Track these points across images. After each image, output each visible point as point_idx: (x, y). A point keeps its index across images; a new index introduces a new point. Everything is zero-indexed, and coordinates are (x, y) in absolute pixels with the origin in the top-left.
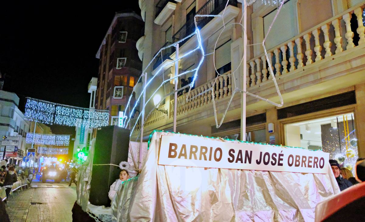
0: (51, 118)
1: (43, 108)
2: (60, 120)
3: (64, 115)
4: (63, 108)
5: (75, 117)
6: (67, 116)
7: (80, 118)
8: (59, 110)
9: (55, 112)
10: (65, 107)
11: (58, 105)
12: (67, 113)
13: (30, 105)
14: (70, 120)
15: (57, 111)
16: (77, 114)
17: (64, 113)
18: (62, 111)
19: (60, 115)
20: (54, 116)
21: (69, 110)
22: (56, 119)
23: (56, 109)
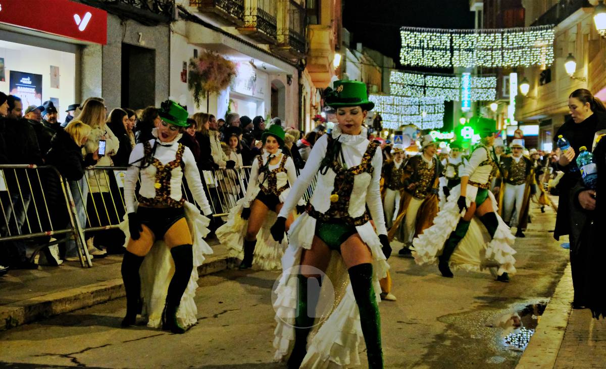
0: (421, 91)
1: (411, 80)
2: (432, 93)
3: (436, 87)
4: (434, 77)
5: (450, 88)
6: (440, 87)
7: (457, 89)
8: (429, 81)
9: (425, 84)
10: (436, 75)
11: (428, 75)
12: (440, 84)
13: (395, 77)
14: (444, 93)
15: (427, 81)
16: (453, 83)
17: (436, 84)
18: (433, 82)
19: (431, 87)
20: (424, 89)
21: (441, 79)
22: (427, 93)
23: (426, 80)
